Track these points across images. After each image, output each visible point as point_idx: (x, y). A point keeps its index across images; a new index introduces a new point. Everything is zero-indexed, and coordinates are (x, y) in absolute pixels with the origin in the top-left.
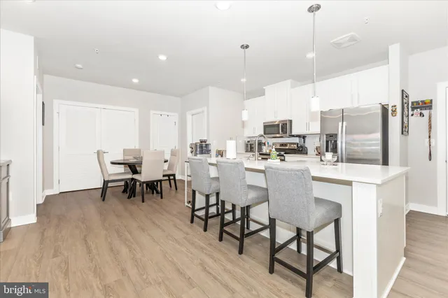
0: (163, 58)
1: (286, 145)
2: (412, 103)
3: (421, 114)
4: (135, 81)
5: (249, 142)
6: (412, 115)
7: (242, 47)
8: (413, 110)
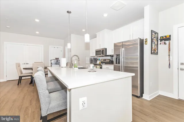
0: (37, 20)
1: (106, 60)
2: (161, 37)
3: (165, 43)
4: (37, 33)
5: (91, 59)
6: (160, 44)
7: (68, 12)
8: (161, 41)
